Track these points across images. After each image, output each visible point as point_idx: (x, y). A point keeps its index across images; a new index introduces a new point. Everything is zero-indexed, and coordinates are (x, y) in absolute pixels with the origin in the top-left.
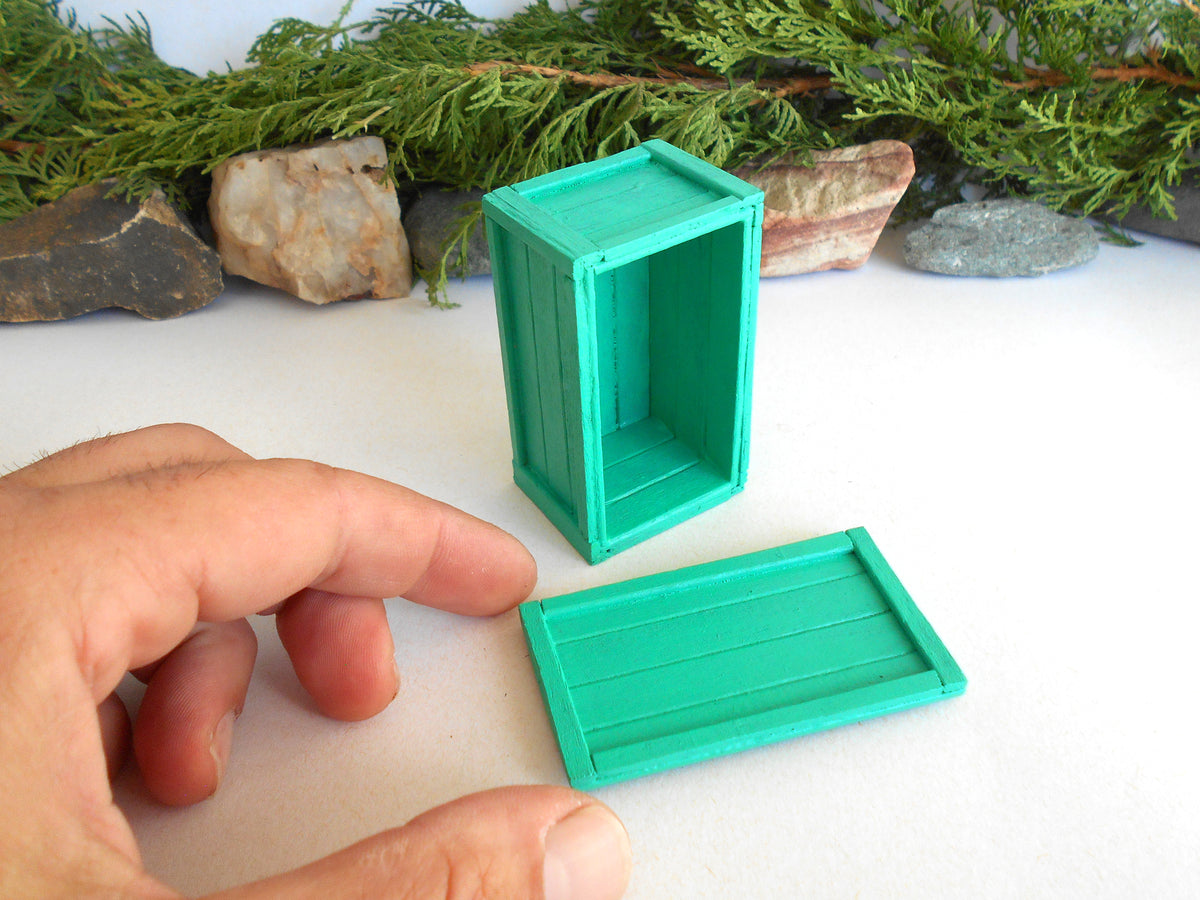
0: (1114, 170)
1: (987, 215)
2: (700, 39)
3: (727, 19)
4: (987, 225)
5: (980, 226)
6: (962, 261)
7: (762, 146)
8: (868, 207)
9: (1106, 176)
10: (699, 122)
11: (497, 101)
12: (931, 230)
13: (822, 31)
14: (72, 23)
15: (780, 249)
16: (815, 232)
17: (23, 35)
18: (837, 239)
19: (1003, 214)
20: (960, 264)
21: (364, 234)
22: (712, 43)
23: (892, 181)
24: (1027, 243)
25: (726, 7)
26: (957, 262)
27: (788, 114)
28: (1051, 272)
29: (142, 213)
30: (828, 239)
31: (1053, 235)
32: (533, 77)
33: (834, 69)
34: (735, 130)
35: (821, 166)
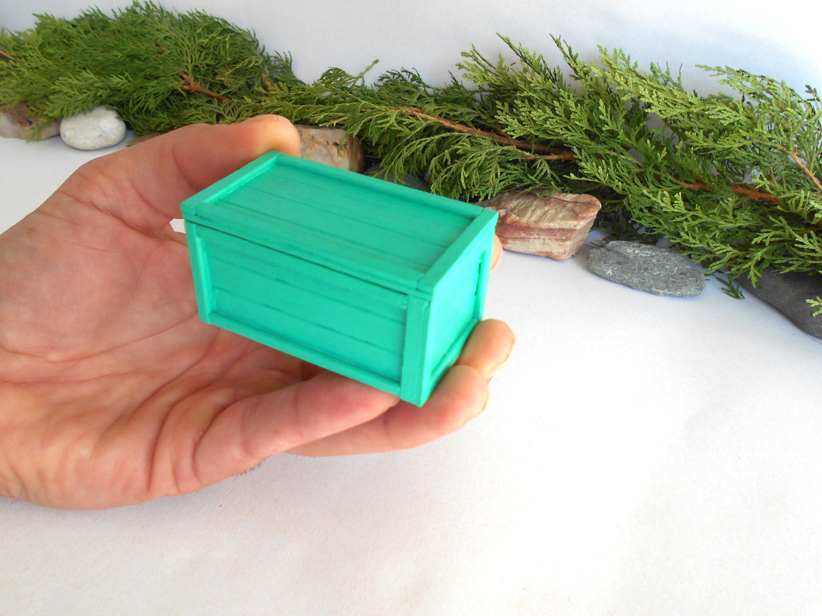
0: (729, 248)
1: (636, 252)
2: (506, 119)
3: (525, 112)
4: (635, 257)
5: (631, 257)
6: (613, 272)
8: (560, 227)
9: (725, 251)
10: (475, 159)
11: (391, 125)
12: (604, 251)
13: (571, 129)
14: (263, 50)
16: (532, 232)
17: (240, 52)
18: (544, 240)
19: (647, 254)
20: (611, 274)
23: (576, 216)
24: (655, 274)
25: (529, 106)
26: (610, 272)
27: (544, 167)
28: (665, 294)
30: (539, 238)
31: (673, 274)
32: (417, 119)
33: (575, 150)
35: (553, 200)
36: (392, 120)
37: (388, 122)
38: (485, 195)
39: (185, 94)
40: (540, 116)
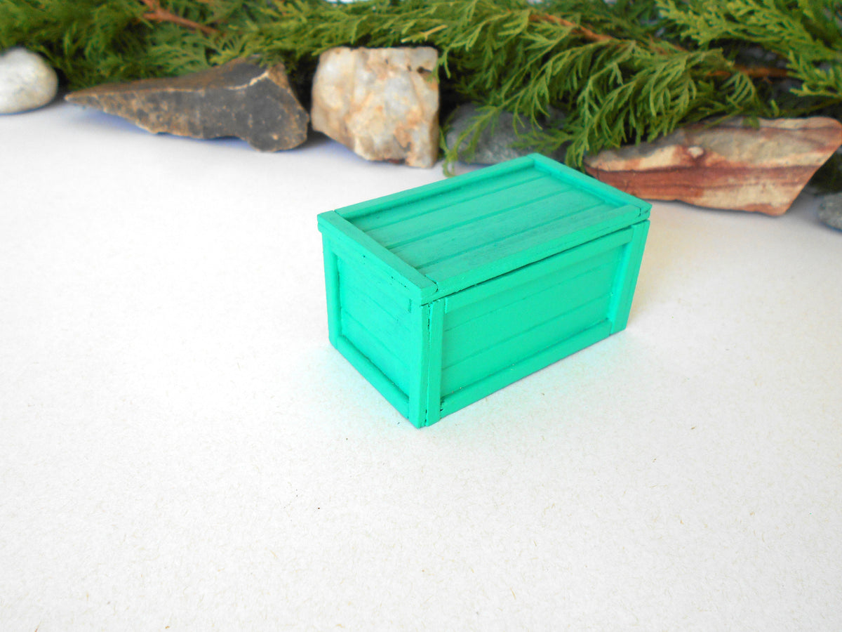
2: (687, 17)
7: (719, 106)
8: (796, 163)
10: (670, 71)
11: (520, 34)
13: (787, 25)
15: (716, 184)
16: (747, 176)
18: (764, 185)
21: (410, 117)
22: (696, 21)
23: (821, 147)
27: (746, 85)
29: (266, 75)
30: (757, 184)
32: (553, 23)
33: (791, 57)
34: (699, 90)
35: (764, 130)
36: (524, 22)
37: (518, 26)
38: (659, 129)
39: (150, 26)
40: (738, 10)
